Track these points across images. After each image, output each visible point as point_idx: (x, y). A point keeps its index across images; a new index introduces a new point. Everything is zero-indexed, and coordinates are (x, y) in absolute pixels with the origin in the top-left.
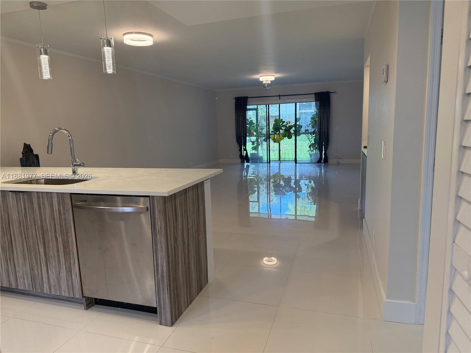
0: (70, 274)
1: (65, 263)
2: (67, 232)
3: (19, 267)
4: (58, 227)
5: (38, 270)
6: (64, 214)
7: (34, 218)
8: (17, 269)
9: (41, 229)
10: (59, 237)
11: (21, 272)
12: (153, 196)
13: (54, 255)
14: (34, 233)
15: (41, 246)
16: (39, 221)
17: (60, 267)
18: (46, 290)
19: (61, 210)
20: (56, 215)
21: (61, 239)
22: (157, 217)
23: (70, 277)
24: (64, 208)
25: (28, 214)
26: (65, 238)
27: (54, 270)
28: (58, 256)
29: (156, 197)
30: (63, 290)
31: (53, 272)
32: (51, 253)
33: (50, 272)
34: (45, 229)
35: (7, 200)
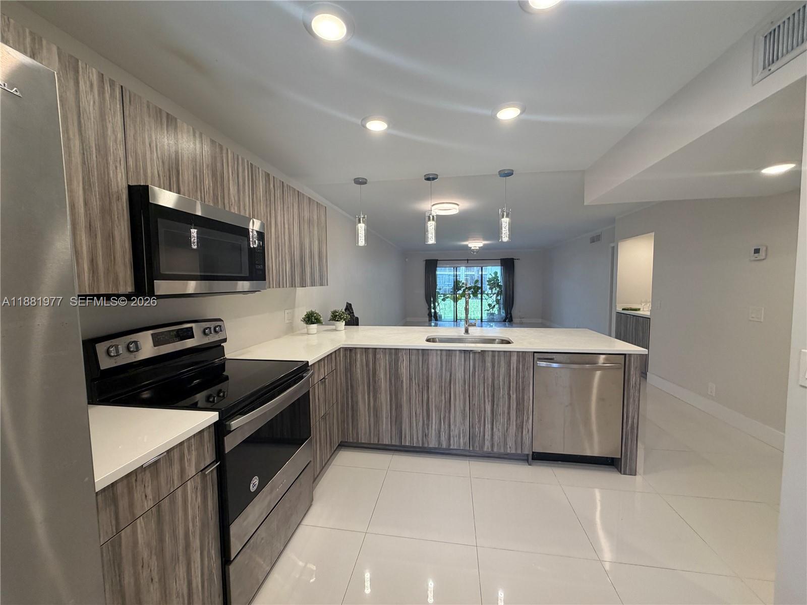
0: (520, 430)
1: (516, 420)
2: (523, 389)
3: (455, 426)
4: (513, 385)
5: (479, 428)
6: (523, 371)
7: (484, 376)
8: (452, 427)
9: (491, 386)
10: (513, 394)
11: (457, 432)
12: (630, 355)
13: (504, 413)
14: (482, 390)
15: (489, 404)
16: (490, 380)
17: (509, 424)
18: (487, 447)
19: (519, 368)
20: (513, 373)
21: (515, 396)
22: (632, 373)
23: (520, 433)
24: (524, 365)
25: (476, 373)
26: (521, 396)
27: (500, 428)
28: (509, 413)
29: (633, 356)
30: (508, 446)
31: (499, 430)
32: (500, 410)
33: (495, 430)
34: (496, 386)
35: (451, 359)
